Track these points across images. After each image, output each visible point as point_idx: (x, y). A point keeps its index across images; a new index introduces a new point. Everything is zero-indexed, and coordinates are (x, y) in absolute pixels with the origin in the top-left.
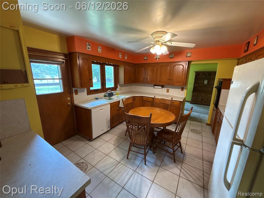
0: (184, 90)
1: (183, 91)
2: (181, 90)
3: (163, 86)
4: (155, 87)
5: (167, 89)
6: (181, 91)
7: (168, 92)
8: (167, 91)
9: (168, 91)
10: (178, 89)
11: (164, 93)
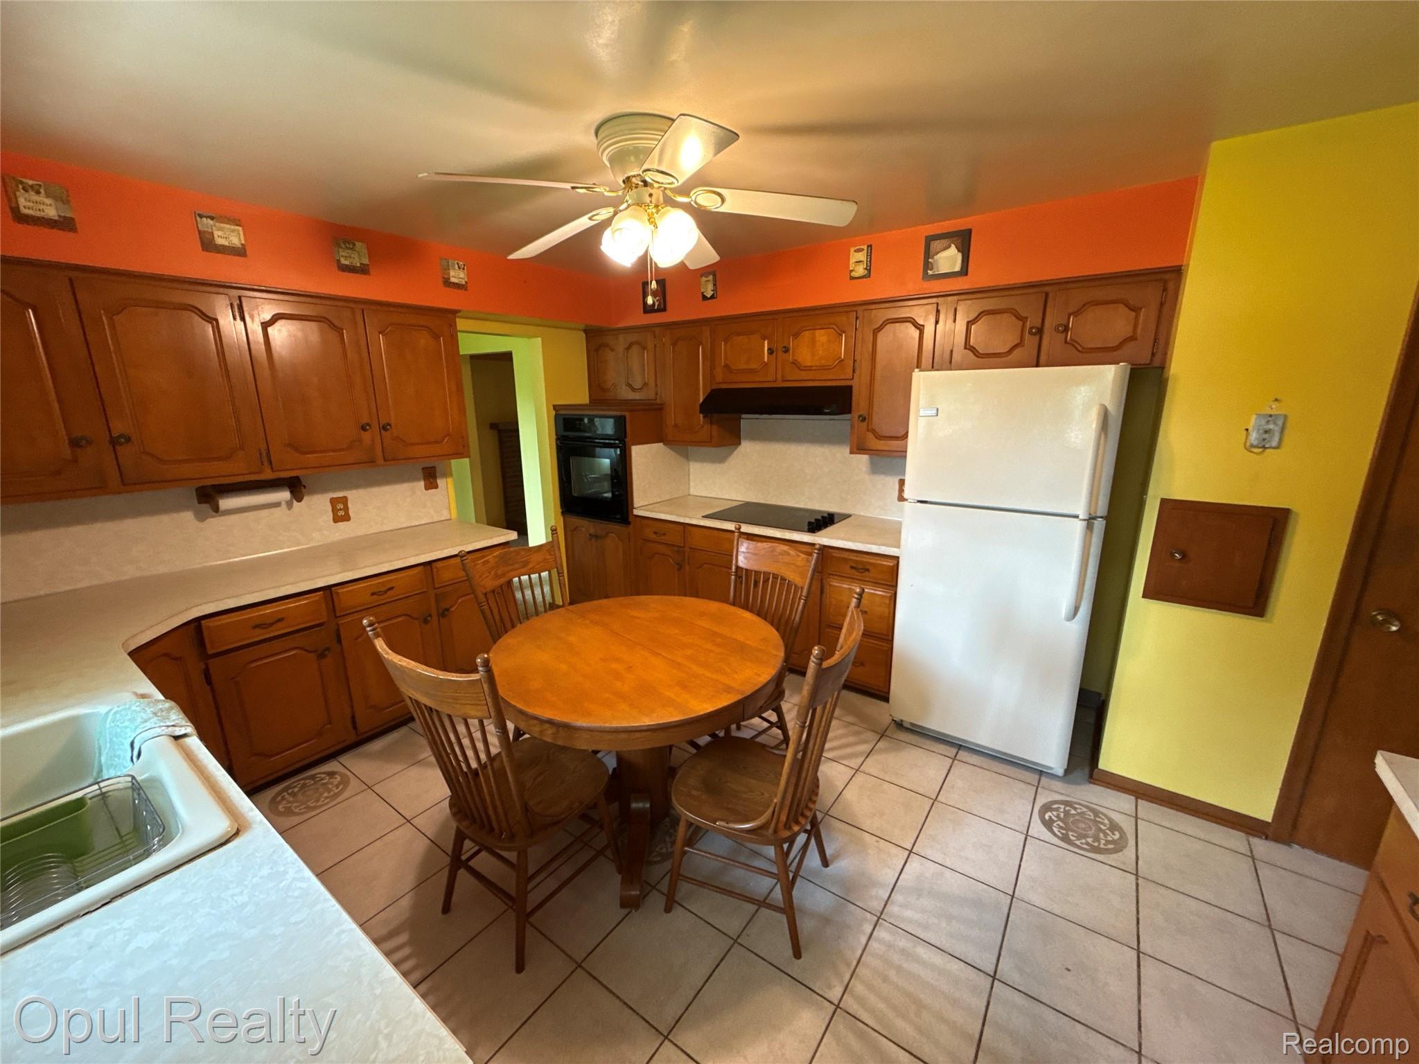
0: (440, 482)
1: (436, 487)
2: (422, 484)
3: (297, 488)
4: (226, 503)
5: (333, 502)
6: (427, 488)
7: (346, 518)
8: (334, 510)
9: (341, 513)
10: (404, 481)
11: (316, 535)
